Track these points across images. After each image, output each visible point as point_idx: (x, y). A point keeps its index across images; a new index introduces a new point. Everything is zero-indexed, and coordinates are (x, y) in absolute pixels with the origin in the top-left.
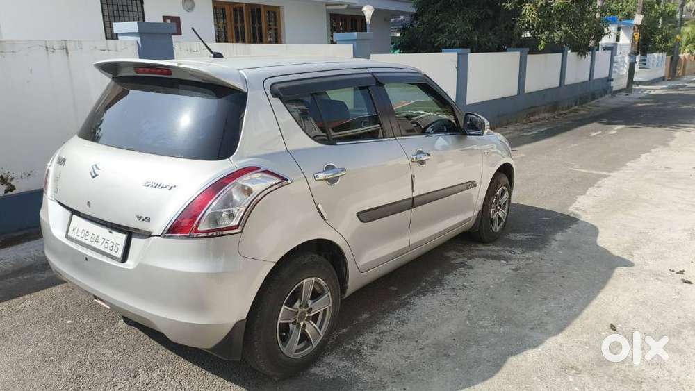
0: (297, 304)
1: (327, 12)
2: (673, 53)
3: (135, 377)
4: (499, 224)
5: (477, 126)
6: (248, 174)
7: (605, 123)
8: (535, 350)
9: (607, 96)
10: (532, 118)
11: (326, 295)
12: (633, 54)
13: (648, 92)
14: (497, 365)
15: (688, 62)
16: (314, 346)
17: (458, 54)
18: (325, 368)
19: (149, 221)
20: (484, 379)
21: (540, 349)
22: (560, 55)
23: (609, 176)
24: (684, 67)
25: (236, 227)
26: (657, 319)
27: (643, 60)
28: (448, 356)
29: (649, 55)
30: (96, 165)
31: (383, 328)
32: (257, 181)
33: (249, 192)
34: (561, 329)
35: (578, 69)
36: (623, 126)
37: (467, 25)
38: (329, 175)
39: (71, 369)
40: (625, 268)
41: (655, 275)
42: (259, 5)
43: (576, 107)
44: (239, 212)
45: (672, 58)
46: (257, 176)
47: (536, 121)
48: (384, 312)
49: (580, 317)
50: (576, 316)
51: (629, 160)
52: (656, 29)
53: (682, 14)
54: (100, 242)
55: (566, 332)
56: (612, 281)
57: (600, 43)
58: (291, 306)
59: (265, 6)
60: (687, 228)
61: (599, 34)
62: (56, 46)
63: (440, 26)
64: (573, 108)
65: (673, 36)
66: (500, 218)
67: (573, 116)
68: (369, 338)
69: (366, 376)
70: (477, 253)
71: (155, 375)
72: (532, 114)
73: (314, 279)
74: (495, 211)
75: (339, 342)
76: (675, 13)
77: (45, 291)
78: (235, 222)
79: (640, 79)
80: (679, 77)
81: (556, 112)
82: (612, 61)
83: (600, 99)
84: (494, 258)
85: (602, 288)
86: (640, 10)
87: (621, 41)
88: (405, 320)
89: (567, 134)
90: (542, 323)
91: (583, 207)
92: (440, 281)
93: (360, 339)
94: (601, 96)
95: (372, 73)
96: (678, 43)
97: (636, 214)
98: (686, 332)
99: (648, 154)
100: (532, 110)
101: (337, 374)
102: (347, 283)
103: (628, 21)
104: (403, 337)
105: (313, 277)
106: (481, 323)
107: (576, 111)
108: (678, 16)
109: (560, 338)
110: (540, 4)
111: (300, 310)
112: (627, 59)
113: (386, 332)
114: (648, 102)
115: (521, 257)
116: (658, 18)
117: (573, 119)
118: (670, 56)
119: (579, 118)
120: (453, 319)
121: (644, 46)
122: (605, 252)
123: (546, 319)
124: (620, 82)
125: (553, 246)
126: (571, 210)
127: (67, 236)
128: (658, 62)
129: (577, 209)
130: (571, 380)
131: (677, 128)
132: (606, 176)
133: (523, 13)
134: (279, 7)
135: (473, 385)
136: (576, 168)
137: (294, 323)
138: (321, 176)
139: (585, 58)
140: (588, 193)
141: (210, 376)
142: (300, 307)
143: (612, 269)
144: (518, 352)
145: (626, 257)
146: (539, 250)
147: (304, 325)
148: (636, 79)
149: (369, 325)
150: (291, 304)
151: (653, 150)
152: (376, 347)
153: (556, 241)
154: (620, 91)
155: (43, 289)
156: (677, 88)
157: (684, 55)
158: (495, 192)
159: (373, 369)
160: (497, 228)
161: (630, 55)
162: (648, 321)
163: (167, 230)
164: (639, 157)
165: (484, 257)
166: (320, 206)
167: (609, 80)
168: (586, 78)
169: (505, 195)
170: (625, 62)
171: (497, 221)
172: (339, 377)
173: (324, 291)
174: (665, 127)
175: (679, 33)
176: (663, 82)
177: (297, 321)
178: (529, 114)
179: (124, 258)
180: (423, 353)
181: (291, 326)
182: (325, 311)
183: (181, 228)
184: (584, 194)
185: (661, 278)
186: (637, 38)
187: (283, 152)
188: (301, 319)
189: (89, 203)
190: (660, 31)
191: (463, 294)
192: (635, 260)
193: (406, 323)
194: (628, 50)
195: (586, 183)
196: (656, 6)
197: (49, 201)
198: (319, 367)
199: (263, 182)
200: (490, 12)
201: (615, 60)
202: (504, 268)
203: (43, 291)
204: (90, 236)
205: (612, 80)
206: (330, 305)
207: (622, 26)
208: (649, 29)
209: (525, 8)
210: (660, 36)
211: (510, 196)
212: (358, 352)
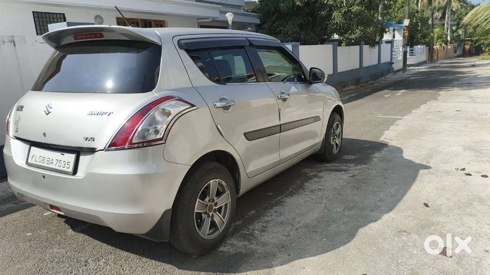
0: (207, 199)
1: (198, 24)
2: (430, 45)
3: (86, 265)
4: (337, 149)
5: (319, 76)
6: (167, 101)
7: (392, 90)
8: (376, 223)
9: (390, 74)
10: (344, 89)
11: (226, 193)
12: (404, 46)
13: (417, 70)
14: (352, 235)
15: (439, 51)
16: (221, 231)
17: (292, 46)
18: (229, 247)
19: (94, 140)
20: (345, 243)
21: (379, 222)
22: (359, 46)
23: (402, 119)
24: (437, 55)
25: (161, 139)
26: (454, 198)
27: (411, 50)
28: (317, 232)
29: (415, 47)
30: (49, 106)
31: (266, 219)
32: (173, 107)
33: (169, 114)
34: (390, 209)
35: (370, 56)
36: (405, 90)
37: (295, 28)
38: (224, 104)
39: (34, 265)
40: (426, 170)
41: (446, 172)
42: (150, 20)
43: (372, 82)
44: (162, 128)
45: (429, 49)
46: (173, 102)
47: (347, 91)
48: (266, 209)
49: (402, 201)
50: (399, 200)
51: (413, 109)
52: (417, 30)
53: (433, 21)
54: (54, 163)
55: (395, 210)
56: (418, 178)
57: (383, 40)
58: (203, 200)
59: (154, 21)
60: (461, 144)
61: (382, 31)
62: (6, 40)
63: (278, 30)
64: (370, 83)
65: (429, 34)
66: (337, 144)
67: (370, 87)
68: (258, 225)
69: (260, 249)
70: (324, 168)
71: (101, 263)
72: (344, 86)
73: (217, 180)
74: (333, 139)
75: (237, 229)
76: (428, 19)
77: (7, 217)
78: (159, 137)
79: (411, 63)
80: (434, 61)
81: (359, 85)
82: (392, 51)
83: (387, 76)
84: (336, 171)
85: (413, 182)
86: (407, 16)
87: (396, 38)
88: (281, 213)
89: (369, 97)
90: (377, 206)
91: (390, 136)
92: (301, 187)
93: (251, 227)
94: (387, 74)
95: (246, 38)
96: (433, 38)
97: (425, 139)
98: (475, 204)
99: (425, 105)
100: (343, 84)
101: (239, 251)
102: (240, 185)
103: (400, 25)
104: (282, 223)
105: (217, 179)
106: (335, 210)
107: (372, 84)
108: (430, 22)
109: (391, 214)
110: (343, 11)
111: (209, 204)
112: (401, 49)
113: (270, 221)
114: (419, 76)
115: (354, 169)
116: (418, 23)
117: (371, 88)
118: (428, 48)
119: (376, 88)
120: (315, 209)
121: (411, 41)
122: (410, 162)
123: (379, 204)
124: (398, 65)
125: (374, 162)
126: (382, 139)
127: (27, 162)
128: (420, 51)
129: (386, 139)
130: (405, 239)
131: (440, 90)
132: (400, 119)
133: (333, 17)
134: (164, 21)
135: (338, 248)
136: (380, 115)
137: (205, 213)
138: (218, 105)
139: (375, 48)
140: (390, 129)
141: (144, 259)
142: (209, 201)
143: (417, 171)
144: (365, 225)
145: (425, 164)
146: (365, 164)
147: (212, 215)
148: (408, 63)
149: (257, 217)
150: (203, 198)
151: (428, 103)
152: (264, 231)
153: (375, 158)
154: (398, 71)
155: (5, 215)
156: (435, 67)
157: (437, 47)
158: (333, 126)
159: (264, 244)
160: (335, 151)
161: (403, 46)
162: (448, 199)
163: (108, 145)
164: (420, 106)
165: (329, 170)
166: (219, 126)
167: (391, 63)
168: (376, 62)
169: (339, 128)
170: (400, 51)
171: (335, 147)
172: (241, 252)
173: (225, 190)
174: (432, 89)
175: (432, 32)
176: (426, 64)
177: (208, 212)
178: (342, 86)
179: (75, 172)
180: (298, 232)
181: (203, 215)
182: (226, 205)
183: (119, 143)
184: (388, 129)
185: (450, 174)
186: (406, 34)
187: (190, 88)
188: (210, 210)
189: (44, 134)
190: (420, 32)
191: (320, 194)
192: (431, 165)
193: (283, 214)
194: (401, 43)
195: (388, 124)
196: (416, 14)
197: (11, 139)
198: (225, 247)
199: (178, 107)
200: (311, 19)
201: (394, 50)
202: (345, 176)
203: (6, 217)
204: (46, 161)
205: (393, 63)
206: (230, 200)
207: (396, 28)
208: (413, 30)
209: (334, 14)
210: (421, 34)
211: (342, 129)
212: (252, 235)
